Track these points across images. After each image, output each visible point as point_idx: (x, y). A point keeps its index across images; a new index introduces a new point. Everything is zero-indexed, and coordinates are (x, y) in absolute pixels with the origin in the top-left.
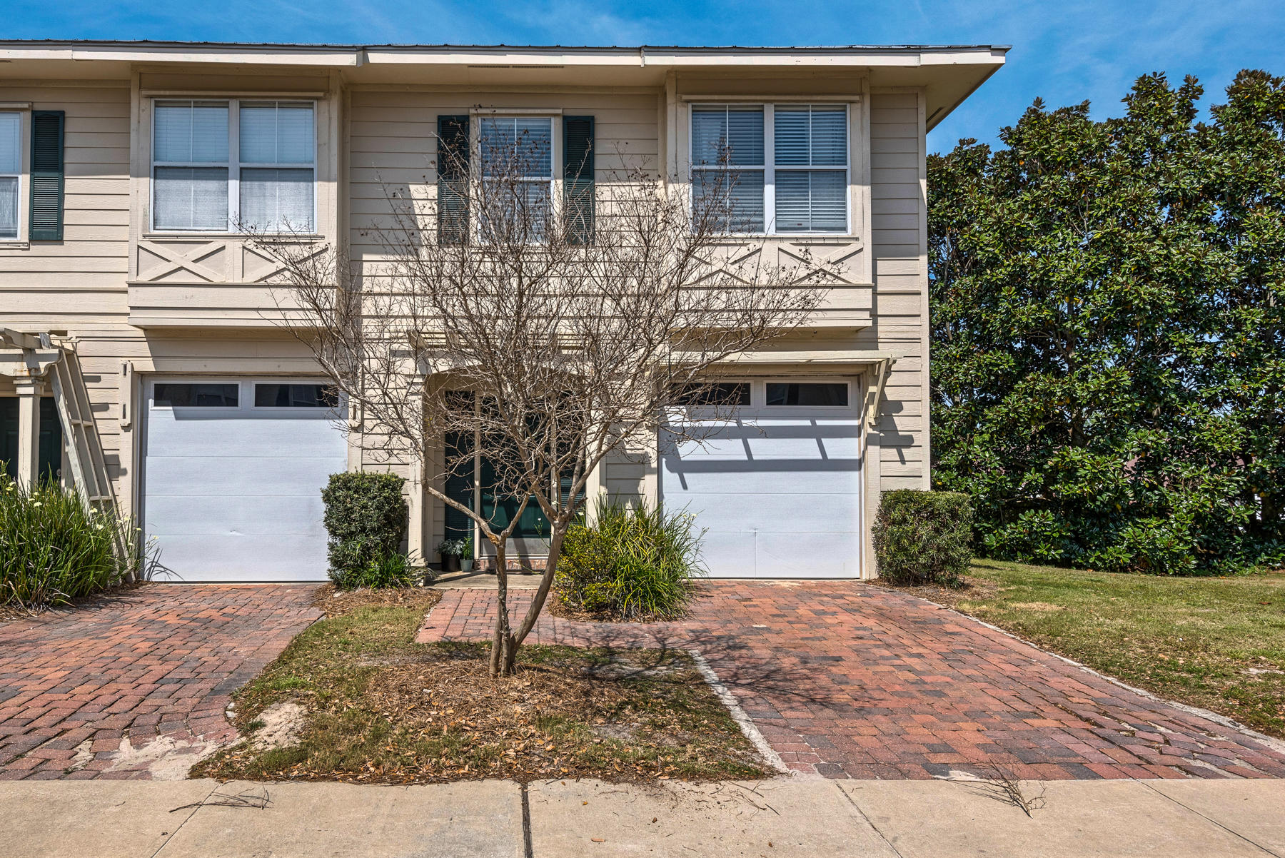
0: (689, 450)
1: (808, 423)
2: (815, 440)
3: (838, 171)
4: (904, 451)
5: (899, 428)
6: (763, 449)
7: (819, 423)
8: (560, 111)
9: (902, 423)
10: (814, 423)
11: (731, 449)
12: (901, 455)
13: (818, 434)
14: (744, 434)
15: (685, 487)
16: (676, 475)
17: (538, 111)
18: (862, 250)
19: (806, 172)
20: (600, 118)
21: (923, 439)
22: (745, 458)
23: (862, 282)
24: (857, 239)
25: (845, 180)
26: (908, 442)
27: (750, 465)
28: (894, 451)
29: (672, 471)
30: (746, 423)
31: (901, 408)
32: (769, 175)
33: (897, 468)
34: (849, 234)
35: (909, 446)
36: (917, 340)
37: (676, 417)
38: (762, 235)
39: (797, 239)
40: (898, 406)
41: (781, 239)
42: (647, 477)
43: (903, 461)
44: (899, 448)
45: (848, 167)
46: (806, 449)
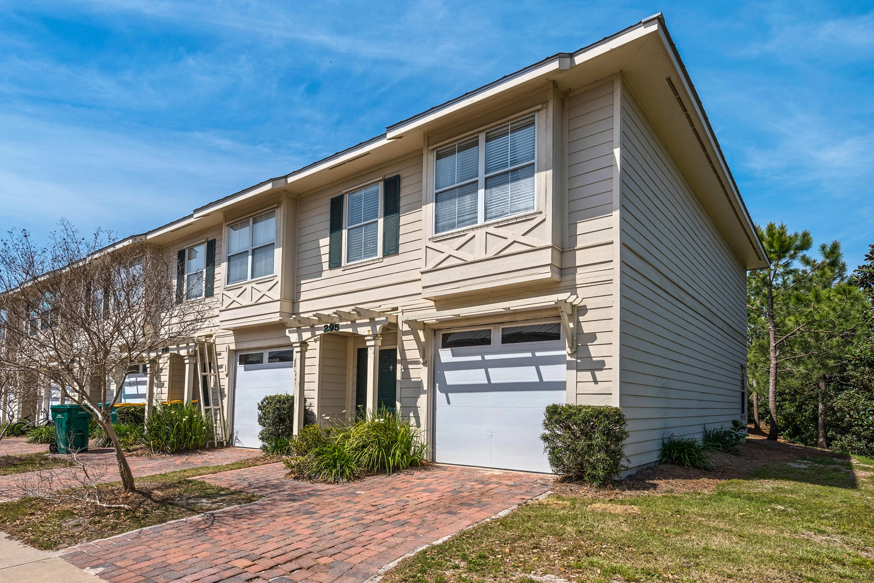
0: (452, 377)
1: (529, 355)
2: (534, 367)
3: (528, 165)
4: (597, 373)
5: (593, 355)
6: (499, 375)
7: (538, 354)
8: (381, 178)
9: (595, 351)
10: (533, 354)
11: (477, 376)
12: (594, 377)
13: (536, 362)
14: (485, 365)
15: (449, 403)
16: (444, 395)
17: (371, 182)
18: (544, 220)
19: (507, 172)
20: (403, 174)
21: (614, 363)
22: (486, 382)
23: (543, 245)
24: (541, 213)
25: (534, 171)
26: (600, 366)
27: (490, 387)
28: (589, 373)
29: (441, 392)
30: (487, 357)
31: (596, 339)
32: (481, 182)
33: (592, 388)
34: (535, 210)
35: (601, 369)
36: (610, 281)
37: (446, 355)
38: (476, 225)
39: (498, 223)
40: (593, 337)
41: (488, 225)
42: (422, 396)
43: (596, 382)
44: (592, 370)
45: (535, 161)
46: (528, 374)
